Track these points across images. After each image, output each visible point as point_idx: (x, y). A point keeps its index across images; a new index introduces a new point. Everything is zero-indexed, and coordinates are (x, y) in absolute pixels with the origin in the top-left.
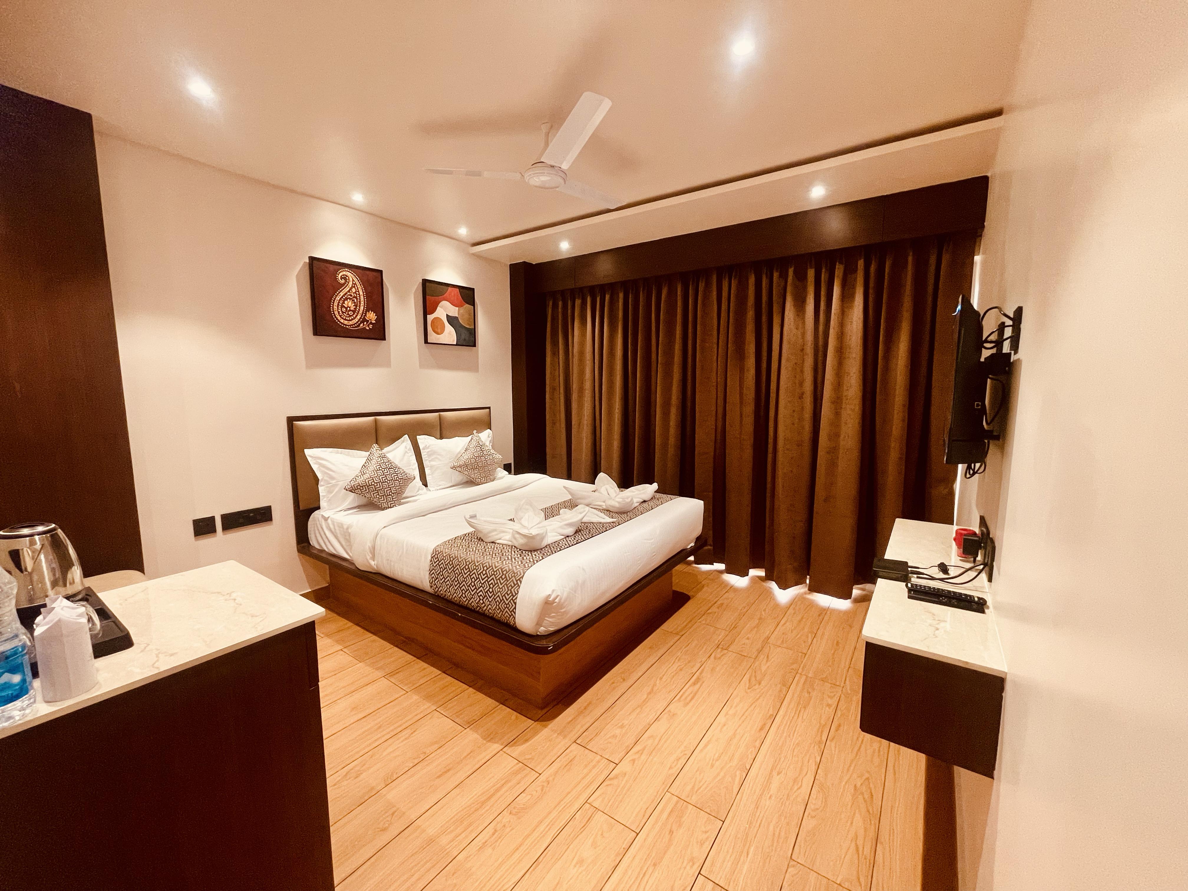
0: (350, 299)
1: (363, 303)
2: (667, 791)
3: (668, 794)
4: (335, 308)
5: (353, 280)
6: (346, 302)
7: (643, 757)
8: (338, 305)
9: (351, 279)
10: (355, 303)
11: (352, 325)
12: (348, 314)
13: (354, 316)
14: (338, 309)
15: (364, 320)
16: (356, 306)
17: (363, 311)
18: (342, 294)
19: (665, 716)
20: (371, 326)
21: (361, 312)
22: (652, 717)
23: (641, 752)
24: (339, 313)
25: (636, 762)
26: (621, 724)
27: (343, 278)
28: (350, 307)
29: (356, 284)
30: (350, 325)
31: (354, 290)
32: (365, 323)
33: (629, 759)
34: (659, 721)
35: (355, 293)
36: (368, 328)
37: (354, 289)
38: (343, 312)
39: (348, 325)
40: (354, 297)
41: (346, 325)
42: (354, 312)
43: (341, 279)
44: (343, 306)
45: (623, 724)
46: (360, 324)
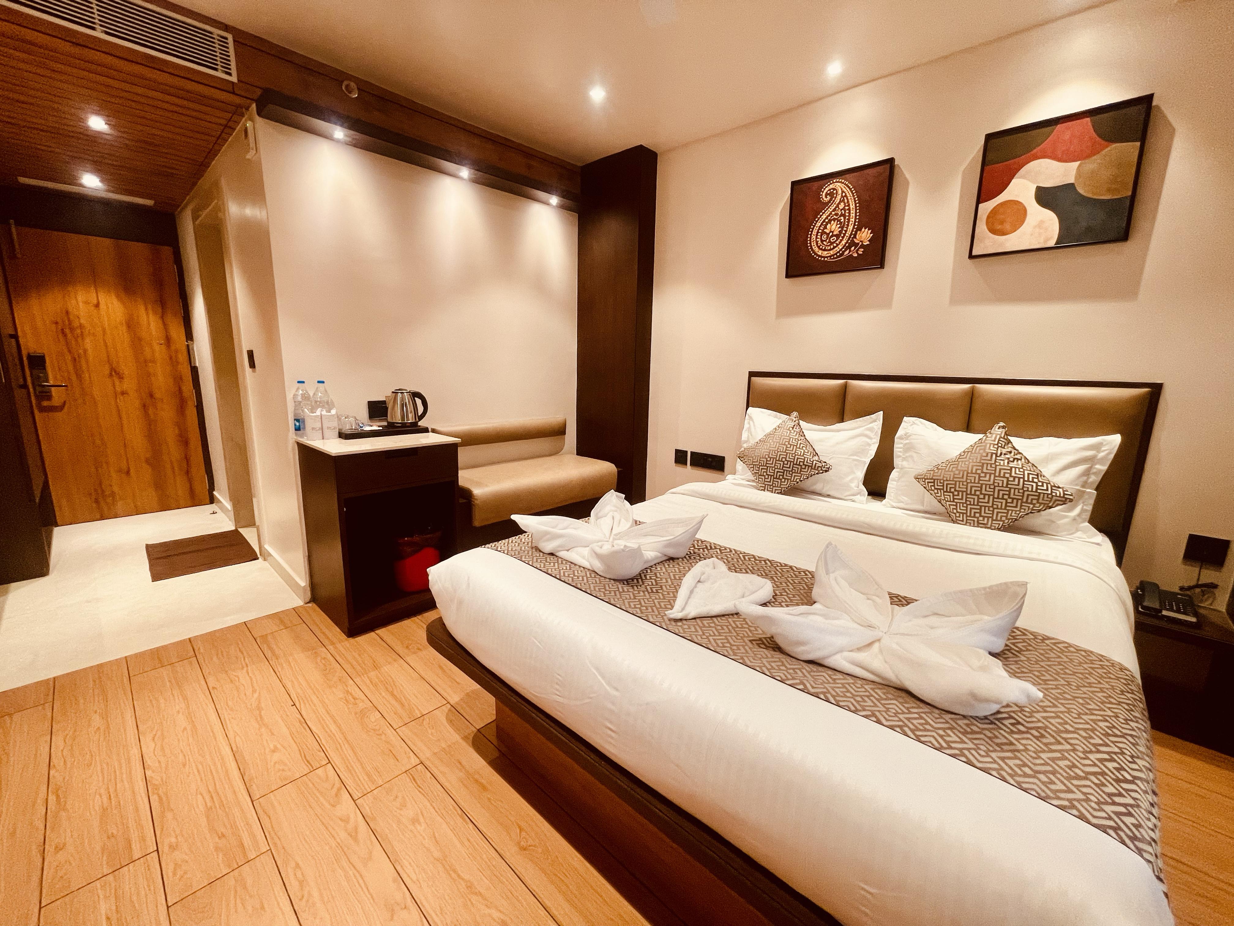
0: (834, 220)
1: (853, 220)
2: (270, 849)
3: (265, 848)
4: (814, 237)
5: (843, 192)
6: (829, 226)
7: (343, 835)
8: (818, 232)
9: (840, 192)
10: (841, 223)
11: (833, 255)
12: (830, 242)
13: (837, 242)
14: (817, 238)
15: (852, 244)
16: (842, 227)
17: (852, 231)
18: (824, 217)
19: (399, 895)
20: (861, 252)
21: (849, 233)
22: (410, 873)
23: (354, 835)
24: (817, 244)
25: (343, 824)
26: (422, 820)
27: (829, 194)
28: (833, 232)
29: (846, 196)
30: (830, 256)
31: (842, 206)
32: (853, 248)
33: (352, 816)
34: (394, 881)
35: (844, 209)
36: (855, 255)
37: (842, 204)
38: (822, 241)
39: (827, 257)
40: (842, 215)
41: (824, 257)
42: (838, 236)
43: (827, 194)
44: (823, 233)
45: (420, 824)
46: (844, 252)
